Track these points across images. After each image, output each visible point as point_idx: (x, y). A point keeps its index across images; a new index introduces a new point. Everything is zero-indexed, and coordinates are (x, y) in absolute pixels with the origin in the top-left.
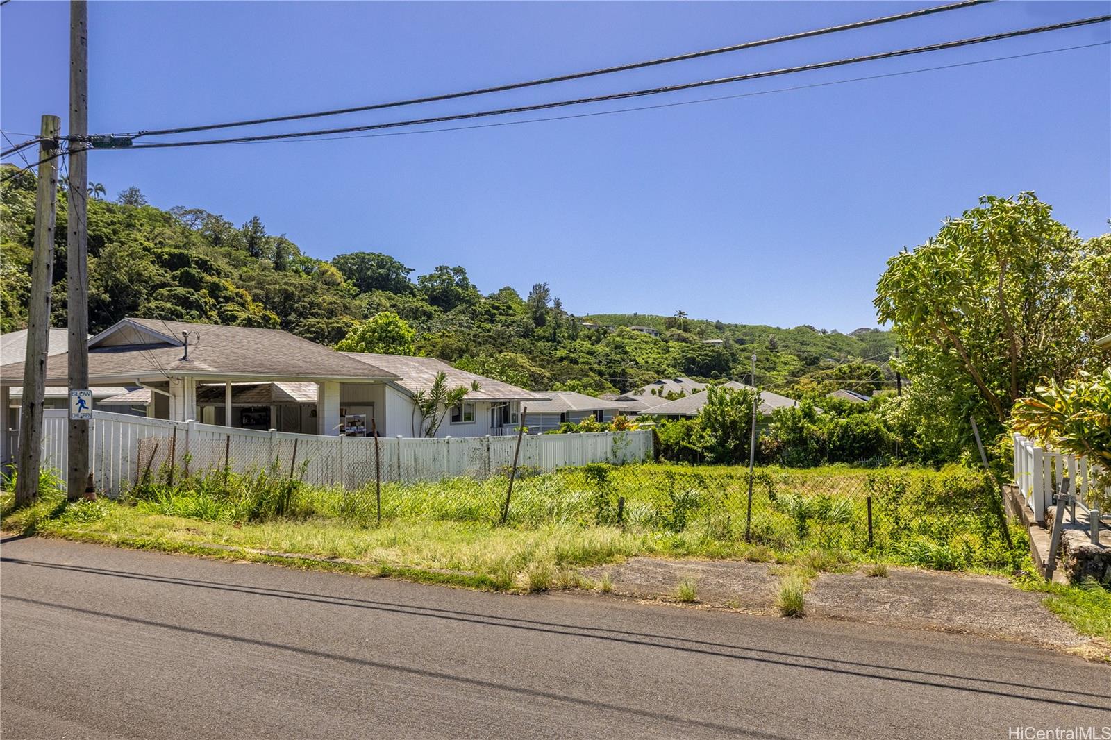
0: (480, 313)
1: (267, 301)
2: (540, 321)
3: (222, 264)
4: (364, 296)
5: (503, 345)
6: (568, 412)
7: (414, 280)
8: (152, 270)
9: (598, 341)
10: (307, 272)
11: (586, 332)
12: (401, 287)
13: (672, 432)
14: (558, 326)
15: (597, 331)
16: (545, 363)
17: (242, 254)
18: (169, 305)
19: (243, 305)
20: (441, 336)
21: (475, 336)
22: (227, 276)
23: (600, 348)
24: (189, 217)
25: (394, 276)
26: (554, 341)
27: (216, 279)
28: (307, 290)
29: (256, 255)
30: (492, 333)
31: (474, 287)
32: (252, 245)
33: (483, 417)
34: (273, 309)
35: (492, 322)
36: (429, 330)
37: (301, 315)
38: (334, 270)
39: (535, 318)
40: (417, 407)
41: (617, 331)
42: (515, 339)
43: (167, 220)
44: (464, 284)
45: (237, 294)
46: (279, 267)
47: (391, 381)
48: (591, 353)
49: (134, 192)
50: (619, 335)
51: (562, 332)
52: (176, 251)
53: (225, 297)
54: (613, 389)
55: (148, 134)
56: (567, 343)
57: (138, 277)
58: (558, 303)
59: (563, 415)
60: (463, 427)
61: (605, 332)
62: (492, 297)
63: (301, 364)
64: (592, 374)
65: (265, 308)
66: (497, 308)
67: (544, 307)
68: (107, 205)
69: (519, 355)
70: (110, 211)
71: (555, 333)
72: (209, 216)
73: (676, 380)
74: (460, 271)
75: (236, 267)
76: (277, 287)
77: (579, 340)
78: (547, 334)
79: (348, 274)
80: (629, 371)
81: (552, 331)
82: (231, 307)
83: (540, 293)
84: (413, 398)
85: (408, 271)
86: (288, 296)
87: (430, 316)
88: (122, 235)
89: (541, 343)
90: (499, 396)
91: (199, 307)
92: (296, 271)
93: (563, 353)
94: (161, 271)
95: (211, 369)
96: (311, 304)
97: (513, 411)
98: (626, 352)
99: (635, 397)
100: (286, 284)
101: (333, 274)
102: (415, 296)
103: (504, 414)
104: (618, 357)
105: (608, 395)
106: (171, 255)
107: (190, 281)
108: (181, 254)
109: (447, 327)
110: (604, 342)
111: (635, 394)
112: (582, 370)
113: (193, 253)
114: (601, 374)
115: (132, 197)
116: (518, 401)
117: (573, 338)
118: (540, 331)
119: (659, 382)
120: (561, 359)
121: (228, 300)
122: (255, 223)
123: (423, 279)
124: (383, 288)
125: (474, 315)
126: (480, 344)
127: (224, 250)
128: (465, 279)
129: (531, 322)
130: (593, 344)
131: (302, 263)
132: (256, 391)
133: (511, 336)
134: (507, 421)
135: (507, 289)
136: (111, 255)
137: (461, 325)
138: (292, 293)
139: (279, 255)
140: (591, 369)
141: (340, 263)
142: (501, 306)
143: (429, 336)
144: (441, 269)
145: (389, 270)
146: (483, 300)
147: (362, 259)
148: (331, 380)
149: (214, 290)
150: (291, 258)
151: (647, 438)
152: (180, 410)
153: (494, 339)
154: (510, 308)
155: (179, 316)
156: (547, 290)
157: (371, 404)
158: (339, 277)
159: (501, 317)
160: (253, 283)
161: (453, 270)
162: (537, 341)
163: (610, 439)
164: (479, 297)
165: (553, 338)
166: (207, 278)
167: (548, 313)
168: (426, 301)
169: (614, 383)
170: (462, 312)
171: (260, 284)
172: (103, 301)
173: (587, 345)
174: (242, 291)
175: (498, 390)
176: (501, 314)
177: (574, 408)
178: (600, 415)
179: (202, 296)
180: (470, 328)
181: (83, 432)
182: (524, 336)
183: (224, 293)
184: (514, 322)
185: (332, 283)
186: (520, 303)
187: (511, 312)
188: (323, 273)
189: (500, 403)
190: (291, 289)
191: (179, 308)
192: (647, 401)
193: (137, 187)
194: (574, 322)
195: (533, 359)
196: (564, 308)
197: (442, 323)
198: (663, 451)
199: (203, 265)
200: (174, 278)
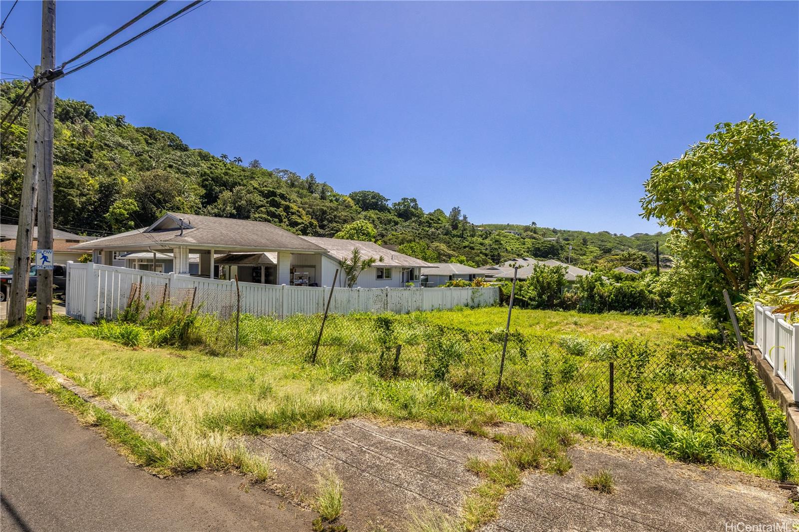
0: (424, 222)
1: (313, 214)
2: (455, 227)
3: (294, 196)
4: (364, 213)
5: (433, 238)
6: (453, 275)
7: (390, 205)
8: (258, 199)
9: (486, 238)
10: (337, 200)
11: (480, 233)
12: (383, 209)
13: (509, 289)
14: (465, 230)
15: (486, 232)
16: (455, 249)
17: (305, 192)
18: (264, 216)
19: (300, 216)
20: (401, 234)
21: (419, 234)
22: (294, 202)
23: (487, 242)
24: (281, 174)
25: (380, 203)
26: (462, 237)
27: (287, 203)
28: (333, 209)
29: (312, 192)
30: (430, 233)
31: (421, 209)
32: (310, 187)
33: (396, 276)
34: (317, 219)
35: (430, 227)
36: (396, 230)
37: (330, 221)
38: (349, 199)
39: (452, 225)
40: (343, 269)
41: (497, 233)
42: (441, 236)
43: (270, 175)
44: (416, 207)
45: (298, 211)
46: (323, 198)
47: (325, 253)
48: (482, 244)
49: (256, 162)
50: (497, 235)
51: (467, 233)
52: (271, 189)
53: (291, 212)
54: (493, 263)
56: (469, 239)
57: (250, 202)
58: (465, 217)
59: (450, 276)
60: (384, 281)
61: (490, 233)
62: (430, 214)
64: (481, 255)
65: (312, 218)
66: (433, 220)
67: (458, 219)
68: (243, 168)
69: (442, 244)
70: (244, 171)
71: (463, 233)
72: (291, 173)
73: (524, 259)
74: (414, 200)
75: (301, 198)
76: (318, 207)
77: (476, 237)
78: (459, 234)
79: (357, 202)
80: (502, 254)
81: (461, 232)
82: (294, 217)
83: (456, 211)
84: (341, 263)
85: (387, 200)
86: (324, 212)
87: (396, 223)
88: (245, 181)
89: (455, 238)
90: (407, 264)
91: (279, 217)
92: (331, 201)
93: (466, 243)
94: (262, 199)
95: (194, 242)
96: (335, 216)
97: (416, 273)
98: (501, 244)
99: (499, 268)
100: (323, 206)
101: (349, 202)
102: (390, 213)
103: (410, 275)
104: (497, 247)
105: (488, 266)
106: (269, 191)
107: (277, 205)
108: (273, 191)
109: (405, 229)
110: (489, 238)
111: (500, 266)
112: (476, 253)
113: (278, 191)
114: (486, 255)
115: (255, 164)
116: (420, 268)
117: (473, 236)
118: (454, 232)
119: (514, 260)
120: (465, 247)
121: (293, 214)
122: (312, 176)
123: (395, 205)
124: (374, 209)
125: (420, 223)
126: (421, 238)
127: (296, 189)
128: (416, 204)
129: (450, 227)
130: (483, 239)
131: (334, 196)
133: (439, 234)
134: (412, 279)
135: (437, 210)
136: (238, 192)
137: (413, 228)
138: (326, 211)
139: (323, 192)
140: (481, 253)
141: (351, 196)
143: (394, 233)
144: (404, 199)
145: (377, 200)
146: (425, 216)
147: (365, 195)
148: (283, 251)
149: (287, 208)
150: (329, 194)
151: (495, 292)
152: (178, 266)
153: (429, 235)
154: (439, 219)
155: (269, 221)
156: (460, 211)
157: (314, 266)
158: (352, 203)
159: (435, 225)
160: (307, 206)
161: (410, 200)
162: (453, 237)
163: (470, 292)
164: (423, 214)
165: (461, 236)
166: (283, 202)
167: (460, 223)
168: (396, 216)
169: (493, 260)
170: (414, 222)
171: (311, 206)
172: (233, 214)
173: (480, 240)
174: (301, 210)
175: (408, 261)
176: (434, 223)
177: (457, 273)
178: (471, 277)
179: (280, 211)
180: (418, 230)
181: (46, 278)
182: (446, 234)
183: (291, 210)
184: (441, 227)
185: (348, 206)
186: (445, 217)
187: (440, 222)
188: (345, 201)
189: (409, 269)
190: (325, 208)
191: (269, 218)
192: (505, 270)
193: (257, 160)
194: (474, 229)
195: (449, 247)
196: (469, 220)
197: (403, 227)
198: (503, 299)
199: (283, 197)
200: (267, 202)
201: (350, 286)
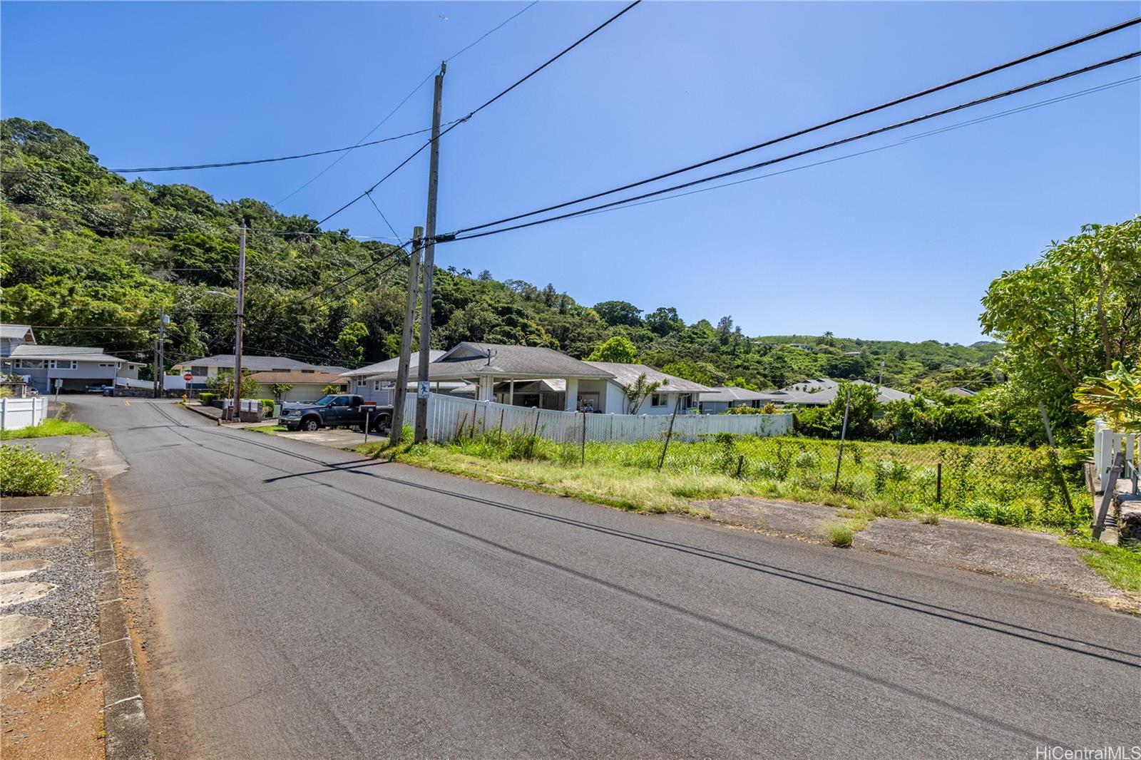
0: (685, 337)
1: (553, 333)
2: (724, 341)
3: (530, 312)
4: (611, 328)
5: (698, 357)
6: (734, 401)
7: (642, 317)
8: (492, 317)
9: (765, 354)
10: (579, 314)
11: (757, 348)
12: (635, 322)
13: (808, 416)
14: (737, 345)
15: (765, 347)
16: (726, 369)
17: (542, 306)
18: (499, 337)
19: (539, 336)
20: (657, 353)
21: (679, 352)
22: (532, 318)
23: (766, 359)
24: (514, 285)
25: (630, 315)
26: (734, 355)
27: (526, 321)
28: (577, 325)
29: (550, 306)
30: (691, 350)
31: (681, 320)
32: (547, 300)
33: (672, 402)
34: (557, 337)
35: (692, 343)
36: (650, 348)
37: (573, 341)
38: (594, 313)
39: (721, 340)
40: (626, 395)
41: (780, 347)
42: (706, 354)
43: (502, 287)
44: (675, 319)
45: (537, 329)
46: (562, 312)
47: (610, 379)
48: (759, 362)
49: (486, 272)
50: (780, 350)
51: (739, 349)
52: (506, 305)
53: (530, 331)
54: (773, 386)
55: (463, 231)
56: (742, 356)
57: (484, 321)
58: (738, 329)
59: (730, 403)
60: (659, 409)
61: (771, 348)
62: (693, 327)
63: (555, 368)
64: (759, 376)
65: (552, 337)
66: (696, 334)
67: (728, 332)
68: (472, 281)
69: (708, 364)
70: (473, 284)
71: (734, 350)
72: (525, 284)
73: (819, 380)
74: (673, 310)
75: (538, 313)
76: (560, 324)
77: (751, 354)
78: (729, 350)
79: (603, 315)
80: (786, 374)
81: (732, 348)
82: (532, 336)
83: (726, 322)
84: (624, 389)
85: (639, 311)
86: (566, 330)
87: (651, 340)
88: (478, 297)
89: (724, 356)
90: (684, 389)
91: (514, 337)
92: (572, 315)
93: (739, 362)
94: (497, 317)
95: (502, 371)
96: (579, 334)
97: (694, 399)
98: (785, 362)
99: (786, 392)
100: (564, 322)
101: (593, 315)
102: (643, 328)
103: (687, 401)
104: (779, 365)
105: (769, 390)
106: (503, 308)
107: (512, 323)
108: (508, 307)
109: (660, 347)
110: (769, 355)
111: (787, 390)
112: (752, 374)
113: (515, 306)
114: (765, 376)
115: (485, 276)
116: (698, 393)
117: (747, 352)
118: (724, 348)
119: (806, 382)
120: (738, 367)
121: (531, 333)
122: (550, 287)
123: (649, 317)
124: (624, 323)
125: (681, 339)
126: (682, 357)
127: (532, 303)
128: (676, 315)
129: (718, 342)
130: (761, 356)
131: (576, 309)
132: (533, 384)
133: (704, 351)
134: (689, 406)
135: (703, 321)
136: (471, 309)
137: (671, 345)
138: (568, 328)
139: (563, 305)
140: (758, 373)
141: (598, 309)
142: (699, 331)
143: (649, 352)
144: (660, 309)
145: (627, 311)
146: (687, 329)
147: (612, 306)
148: (573, 378)
149: (524, 327)
150: (570, 306)
151: (788, 420)
152: (484, 395)
153: (692, 354)
154: (704, 333)
155: (504, 343)
156: (731, 321)
157: (598, 393)
158: (597, 317)
159: (698, 339)
160: (546, 323)
161: (668, 310)
162: (722, 355)
163: (760, 420)
164: (684, 327)
165: (732, 353)
166: (521, 320)
167: (730, 336)
168: (650, 330)
169: (774, 383)
170: (672, 337)
171: (550, 323)
172: (467, 336)
173: (757, 357)
174: (540, 327)
175: (685, 386)
176: (698, 337)
177: (738, 398)
178: (756, 404)
179: (517, 331)
180: (677, 347)
181: (424, 405)
182: (713, 352)
183: (529, 329)
184: (706, 343)
185: (592, 321)
186: (712, 330)
187: (705, 336)
188: (588, 315)
189: (686, 394)
190: (568, 325)
191: (505, 338)
192: (795, 395)
193: (488, 270)
194: (749, 343)
195: (718, 367)
196: (742, 332)
197: (659, 344)
198: (800, 428)
199: (520, 313)
200: (503, 321)
201: (633, 412)
